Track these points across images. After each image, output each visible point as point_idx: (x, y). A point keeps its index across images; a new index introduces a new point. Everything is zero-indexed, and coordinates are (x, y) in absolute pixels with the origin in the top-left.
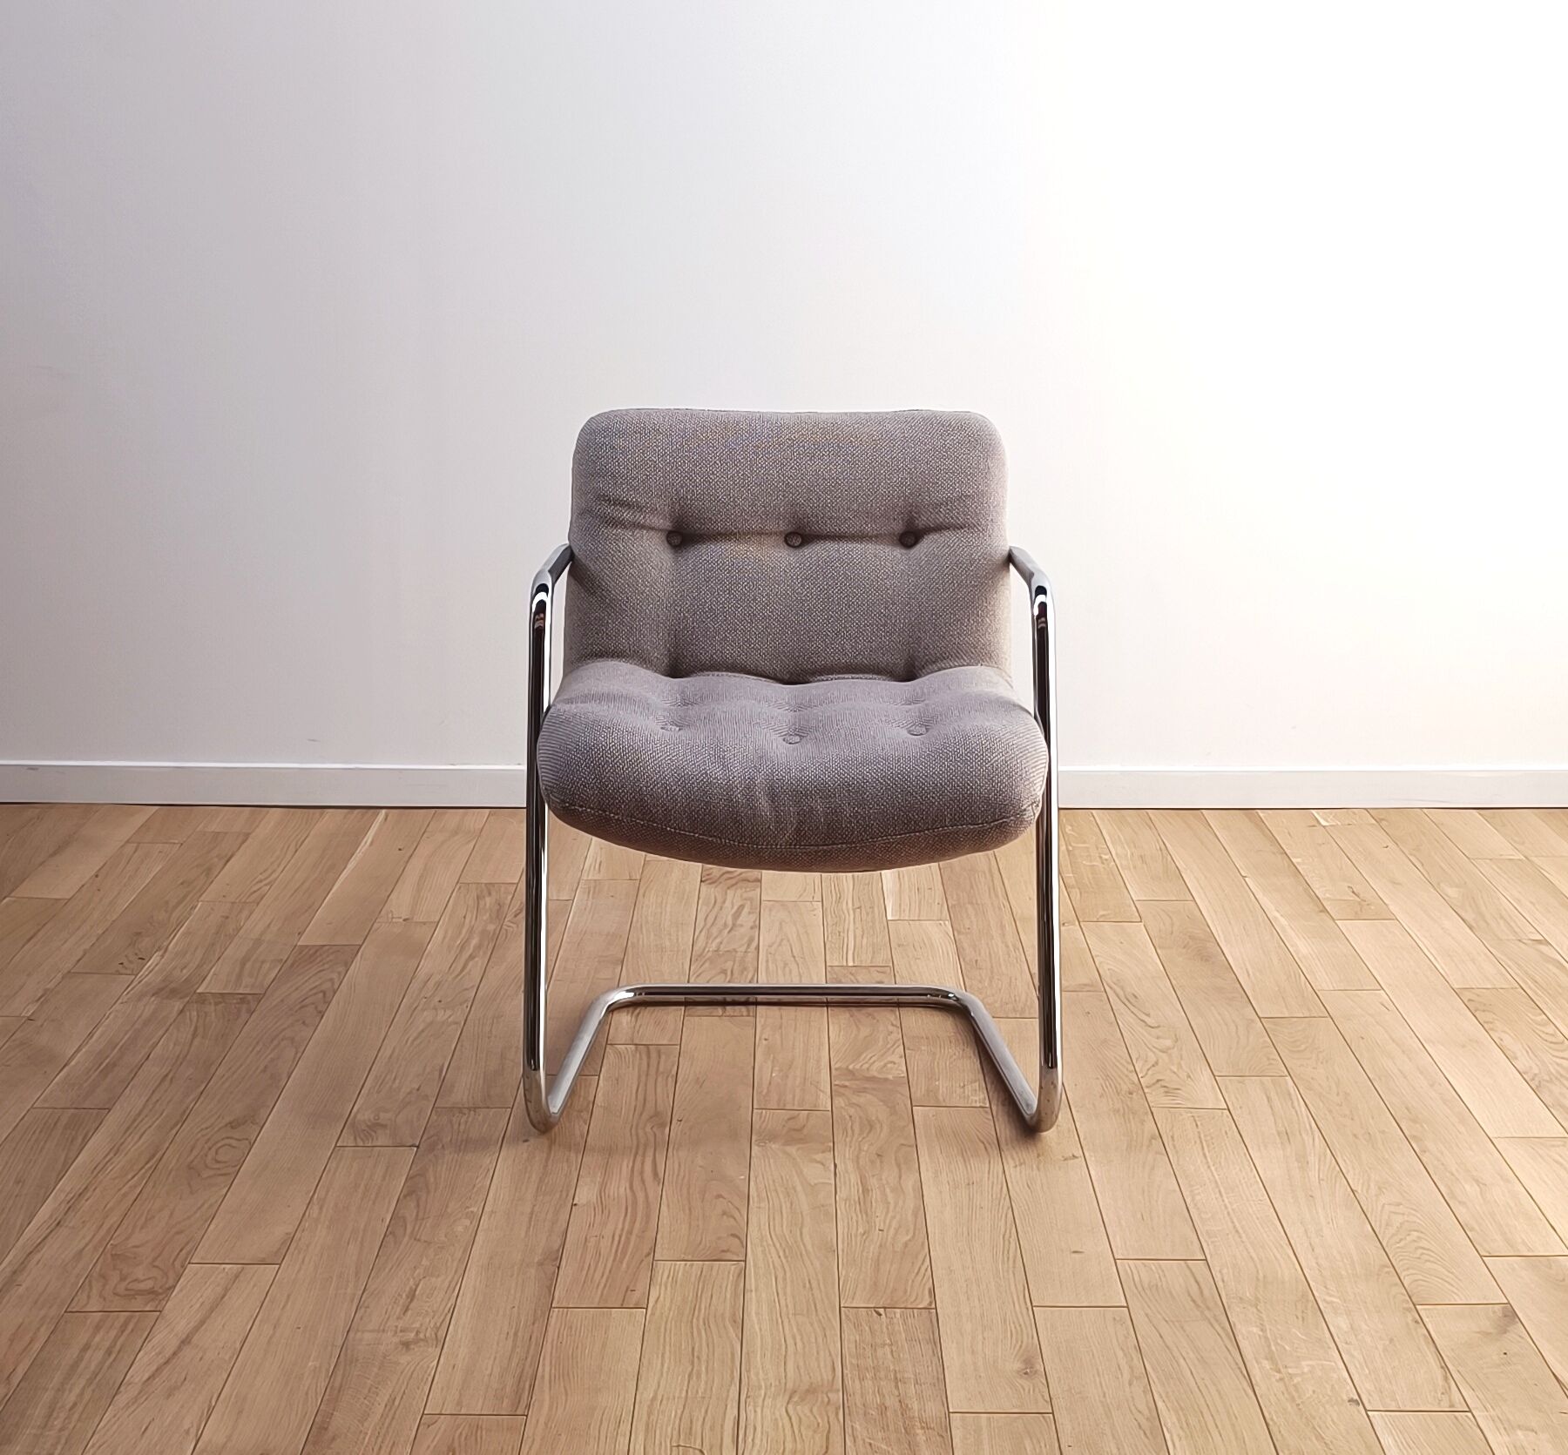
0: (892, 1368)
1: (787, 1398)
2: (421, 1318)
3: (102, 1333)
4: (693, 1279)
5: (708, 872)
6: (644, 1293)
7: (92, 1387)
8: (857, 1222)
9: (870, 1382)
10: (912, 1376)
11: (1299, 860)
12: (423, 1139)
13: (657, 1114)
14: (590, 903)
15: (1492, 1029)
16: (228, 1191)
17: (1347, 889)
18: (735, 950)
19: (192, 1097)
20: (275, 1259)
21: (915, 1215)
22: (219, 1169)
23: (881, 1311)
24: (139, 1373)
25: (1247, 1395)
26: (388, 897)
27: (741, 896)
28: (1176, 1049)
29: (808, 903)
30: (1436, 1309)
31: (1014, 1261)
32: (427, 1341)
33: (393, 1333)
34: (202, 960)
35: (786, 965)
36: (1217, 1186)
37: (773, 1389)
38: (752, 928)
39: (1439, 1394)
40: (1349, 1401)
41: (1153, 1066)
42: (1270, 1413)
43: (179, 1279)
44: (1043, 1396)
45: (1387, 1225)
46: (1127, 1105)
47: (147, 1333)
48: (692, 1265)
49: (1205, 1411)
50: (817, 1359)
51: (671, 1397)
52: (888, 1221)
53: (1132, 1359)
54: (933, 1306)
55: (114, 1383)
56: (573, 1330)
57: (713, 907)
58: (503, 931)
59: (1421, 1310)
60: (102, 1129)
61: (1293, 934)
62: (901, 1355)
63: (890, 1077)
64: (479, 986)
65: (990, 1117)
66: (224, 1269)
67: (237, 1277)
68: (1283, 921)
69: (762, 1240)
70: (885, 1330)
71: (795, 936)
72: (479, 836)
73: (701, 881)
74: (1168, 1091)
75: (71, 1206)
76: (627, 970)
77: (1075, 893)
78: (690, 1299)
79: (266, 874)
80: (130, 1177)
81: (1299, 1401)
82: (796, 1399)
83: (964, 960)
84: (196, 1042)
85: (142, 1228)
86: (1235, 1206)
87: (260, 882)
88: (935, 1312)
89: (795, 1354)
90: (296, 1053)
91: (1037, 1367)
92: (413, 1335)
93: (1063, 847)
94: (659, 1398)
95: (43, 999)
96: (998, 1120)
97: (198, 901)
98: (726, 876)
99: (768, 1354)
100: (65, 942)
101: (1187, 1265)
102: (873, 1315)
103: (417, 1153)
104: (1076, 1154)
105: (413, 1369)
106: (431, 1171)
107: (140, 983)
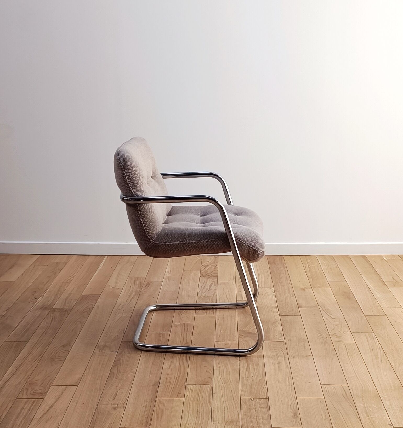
0: (255, 415)
1: (225, 424)
2: (119, 401)
3: (27, 404)
4: (198, 389)
5: (202, 274)
6: (183, 394)
7: (25, 419)
8: (245, 374)
9: (249, 419)
10: (261, 418)
11: (378, 270)
12: (119, 350)
13: (187, 343)
14: (167, 282)
16: (62, 365)
17: (392, 278)
18: (210, 296)
19: (51, 338)
20: (76, 384)
21: (263, 372)
22: (60, 359)
23: (252, 399)
24: (38, 416)
25: (359, 423)
26: (108, 281)
27: (212, 280)
28: (340, 325)
29: (231, 283)
31: (291, 385)
32: (120, 407)
33: (111, 405)
34: (53, 299)
35: (225, 300)
36: (351, 364)
37: (221, 421)
38: (215, 290)
40: (389, 425)
41: (333, 329)
43: (49, 390)
44: (299, 424)
45: (401, 375)
46: (325, 341)
47: (40, 405)
48: (197, 386)
50: (234, 412)
51: (191, 423)
52: (254, 374)
53: (326, 413)
54: (268, 398)
55: (31, 418)
56: (163, 404)
57: (204, 283)
58: (142, 290)
60: (25, 348)
61: (375, 291)
62: (258, 412)
63: (255, 333)
64: (135, 306)
65: (285, 344)
66: (62, 387)
67: (65, 389)
68: (372, 287)
69: (218, 379)
70: (253, 405)
71: (228, 292)
72: (135, 263)
73: (200, 276)
74: (338, 337)
75: (17, 369)
77: (311, 280)
78: (197, 395)
79: (72, 274)
80: (34, 361)
81: (374, 425)
82: (227, 424)
83: (277, 299)
84: (53, 322)
85: (37, 376)
87: (70, 276)
88: (268, 399)
89: (227, 411)
90: (82, 326)
91: (298, 415)
92: (117, 405)
93: (307, 266)
94: (188, 423)
95: (8, 310)
96: (287, 345)
97: (52, 282)
98: (207, 275)
99: (219, 411)
100: (14, 294)
101: (342, 386)
102: (250, 400)
103: (117, 354)
104: (310, 355)
105: (116, 415)
106: (121, 359)
107: (36, 305)
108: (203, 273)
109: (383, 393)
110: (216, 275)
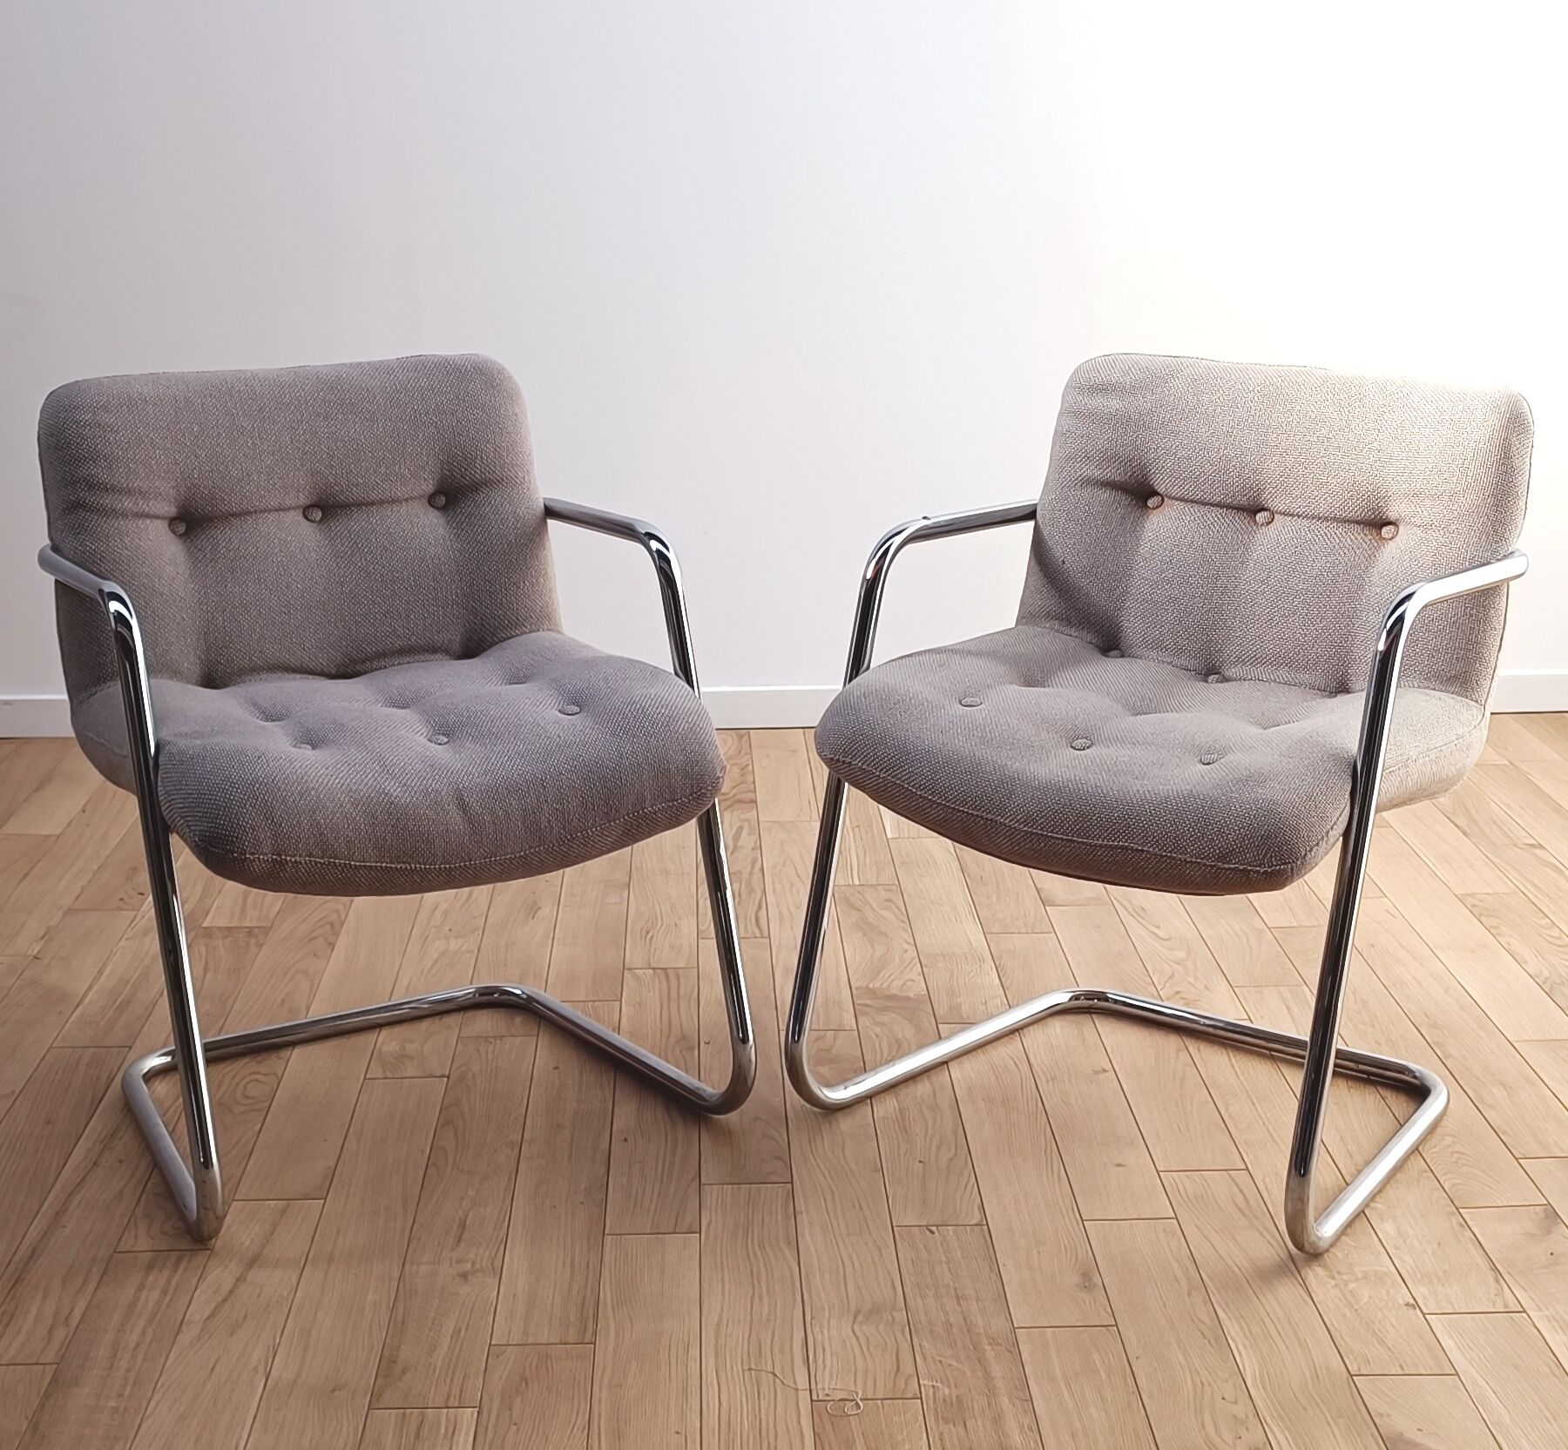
0: (952, 1285)
1: (851, 1318)
2: (474, 1249)
3: (155, 1270)
4: (742, 1202)
6: (696, 1217)
7: (153, 1326)
8: (898, 1140)
9: (932, 1300)
10: (973, 1293)
13: (683, 1038)
15: (1498, 934)
16: (261, 1127)
20: (322, 1191)
21: (955, 1133)
22: (250, 1104)
23: (934, 1229)
24: (198, 1312)
25: (1305, 1301)
27: (739, 817)
28: (1190, 960)
29: (807, 823)
30: (1479, 1212)
31: (1059, 1176)
32: (484, 1271)
33: (449, 1265)
34: (203, 894)
35: (792, 885)
36: (1249, 1096)
37: (836, 1310)
38: (753, 849)
40: (1405, 1305)
41: (1170, 978)
42: (1330, 1320)
43: (225, 1217)
44: (1105, 1310)
47: (200, 1271)
48: (739, 1189)
49: (1266, 1320)
50: (877, 1278)
51: (736, 1320)
52: (928, 1140)
53: (1187, 1269)
54: (985, 1222)
55: (175, 1322)
56: (630, 1256)
59: (1465, 1213)
62: (960, 1272)
63: (912, 995)
64: (488, 912)
66: (270, 1204)
67: (284, 1211)
69: (806, 1162)
70: (940, 1248)
75: (105, 1144)
76: (635, 895)
78: (742, 1221)
81: (1356, 1307)
82: (860, 1319)
83: (969, 876)
84: (209, 975)
86: (1269, 1115)
88: (986, 1227)
89: (853, 1274)
90: (313, 985)
91: (1094, 1278)
92: (468, 1266)
94: (725, 1321)
95: (47, 936)
99: (827, 1275)
100: (60, 880)
101: (1229, 1175)
102: (925, 1231)
103: (447, 1082)
104: (1106, 1068)
105: (474, 1299)
106: (464, 1098)
107: (143, 917)
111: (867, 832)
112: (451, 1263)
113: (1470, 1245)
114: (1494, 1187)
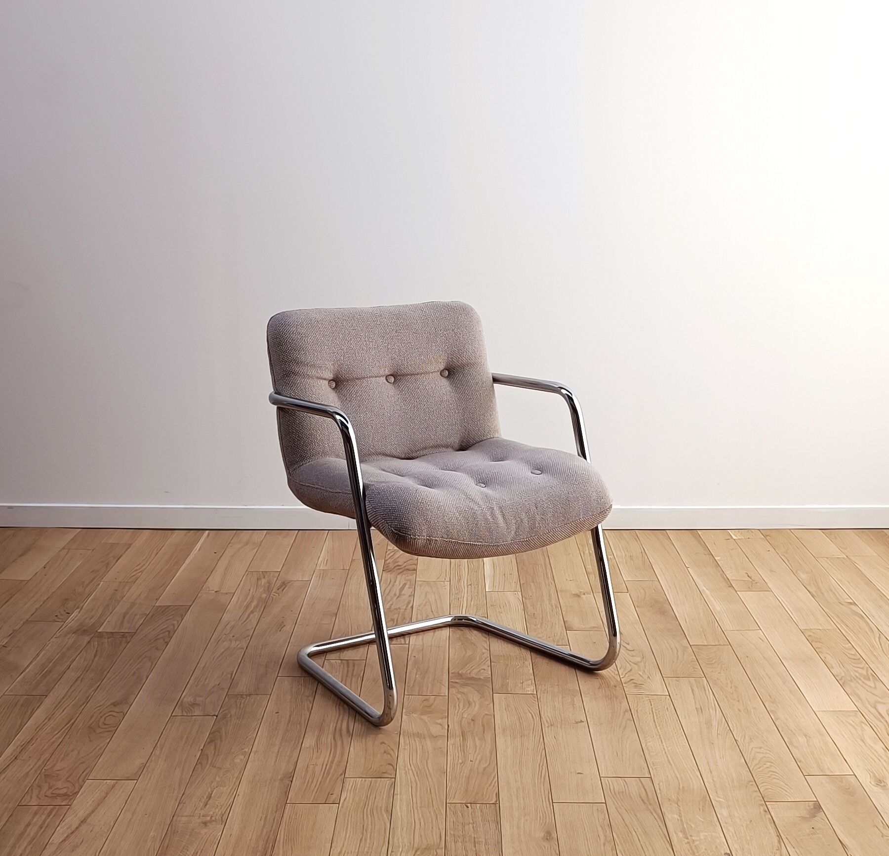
0: (473, 836)
1: (414, 852)
2: (214, 809)
3: (38, 816)
4: (365, 788)
5: (387, 566)
6: (338, 795)
7: (31, 846)
8: (458, 756)
9: (460, 844)
10: (484, 840)
11: (719, 558)
12: (221, 711)
14: (320, 582)
15: (820, 652)
16: (110, 741)
17: (745, 574)
18: (399, 608)
19: (93, 689)
20: (134, 777)
21: (491, 753)
22: (106, 728)
23: (469, 805)
24: (57, 838)
25: (669, 851)
26: (207, 579)
27: (405, 578)
28: (642, 663)
29: (443, 582)
30: (777, 804)
31: (544, 779)
32: (216, 821)
33: (198, 817)
34: (101, 614)
35: (427, 616)
36: (660, 738)
37: (406, 848)
38: (409, 596)
39: (775, 850)
41: (629, 672)
43: (81, 788)
44: (555, 852)
45: (753, 759)
46: (613, 694)
47: (62, 817)
48: (365, 781)
50: (432, 832)
51: (350, 851)
52: (475, 756)
53: (606, 831)
54: (498, 802)
55: (43, 843)
56: (298, 816)
57: (389, 585)
58: (271, 597)
59: (769, 805)
60: (42, 707)
61: (712, 599)
62: (478, 829)
63: (482, 677)
64: (255, 628)
65: (536, 700)
66: (106, 782)
67: (113, 786)
68: (707, 592)
69: (405, 766)
70: (470, 816)
71: (434, 601)
72: (260, 545)
73: (383, 570)
74: (637, 686)
75: (23, 748)
76: (339, 619)
77: (592, 577)
78: (363, 799)
79: (140, 566)
80: (56, 732)
82: (419, 852)
83: (528, 613)
84: (97, 658)
85: (61, 761)
86: (669, 748)
87: (136, 571)
88: (498, 805)
89: (420, 829)
90: (152, 665)
91: (553, 835)
92: (209, 818)
93: (587, 552)
94: (344, 851)
95: (12, 635)
96: (540, 701)
97: (101, 582)
98: (397, 568)
99: (405, 829)
100: (25, 605)
101: (640, 780)
102: (464, 807)
103: (216, 719)
104: (583, 720)
105: (208, 836)
106: (223, 729)
107: (66, 626)
108: (389, 563)
109: (717, 793)
110: (414, 566)
111: (475, 588)
112: (199, 817)
113: (768, 822)
114: (788, 791)
